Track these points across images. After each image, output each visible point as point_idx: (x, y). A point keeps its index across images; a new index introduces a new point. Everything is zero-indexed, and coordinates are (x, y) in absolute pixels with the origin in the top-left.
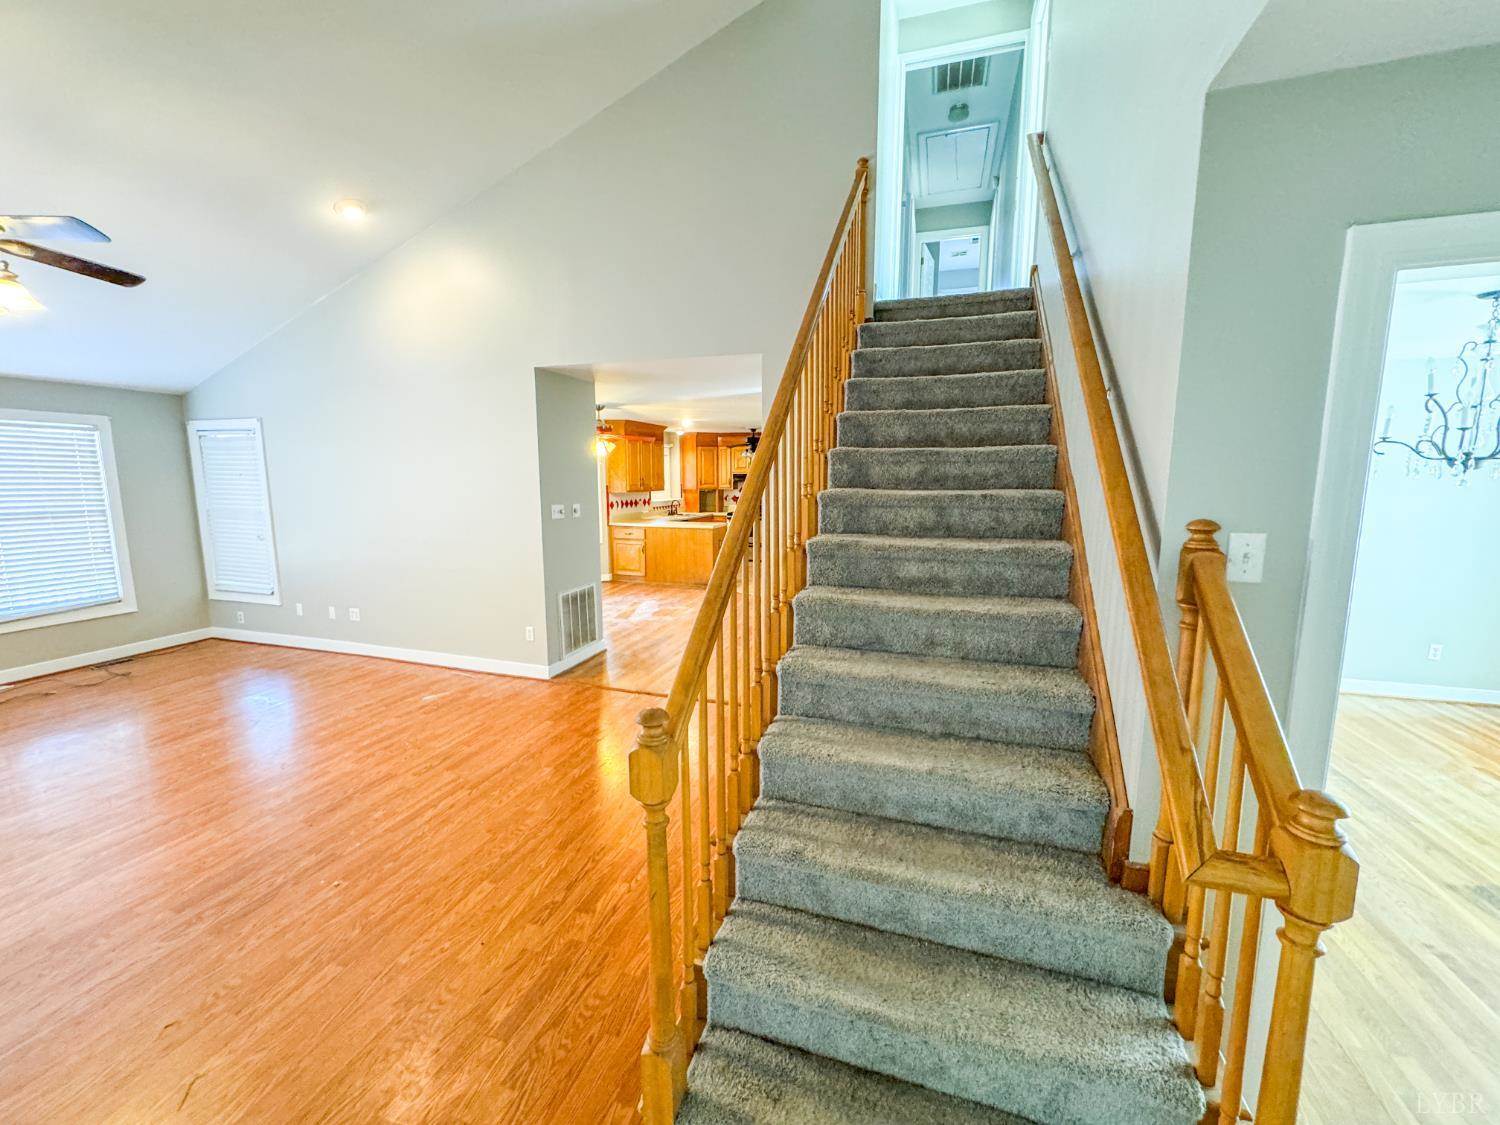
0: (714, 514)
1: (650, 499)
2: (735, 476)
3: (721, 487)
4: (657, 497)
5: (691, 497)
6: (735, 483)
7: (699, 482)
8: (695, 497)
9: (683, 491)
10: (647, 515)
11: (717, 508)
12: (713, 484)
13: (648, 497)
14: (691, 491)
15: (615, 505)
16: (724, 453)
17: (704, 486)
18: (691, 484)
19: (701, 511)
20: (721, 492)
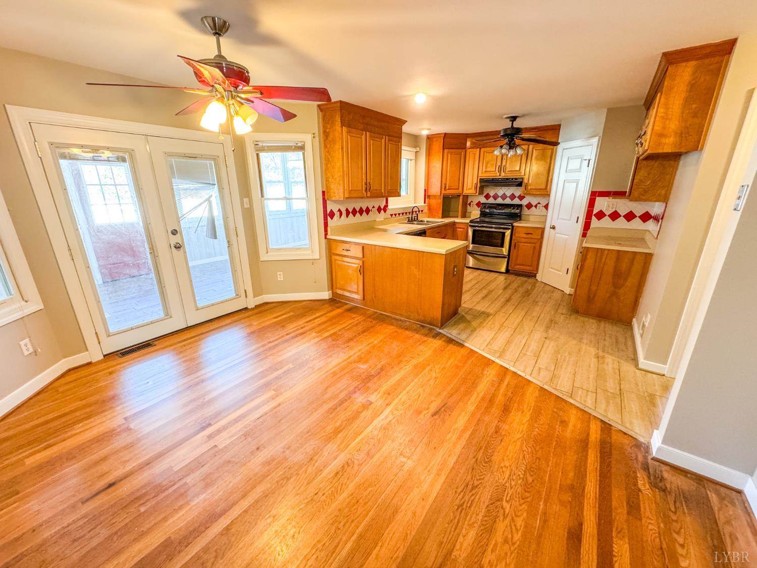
0: (457, 220)
1: (386, 206)
2: (482, 181)
3: (466, 192)
4: (394, 204)
5: (433, 202)
6: (482, 188)
7: (443, 186)
8: (438, 203)
9: (427, 196)
10: (382, 223)
11: (460, 214)
12: (458, 189)
13: (384, 204)
14: (435, 196)
15: (337, 214)
16: (473, 155)
17: (448, 192)
18: (435, 190)
19: (443, 217)
20: (466, 197)
